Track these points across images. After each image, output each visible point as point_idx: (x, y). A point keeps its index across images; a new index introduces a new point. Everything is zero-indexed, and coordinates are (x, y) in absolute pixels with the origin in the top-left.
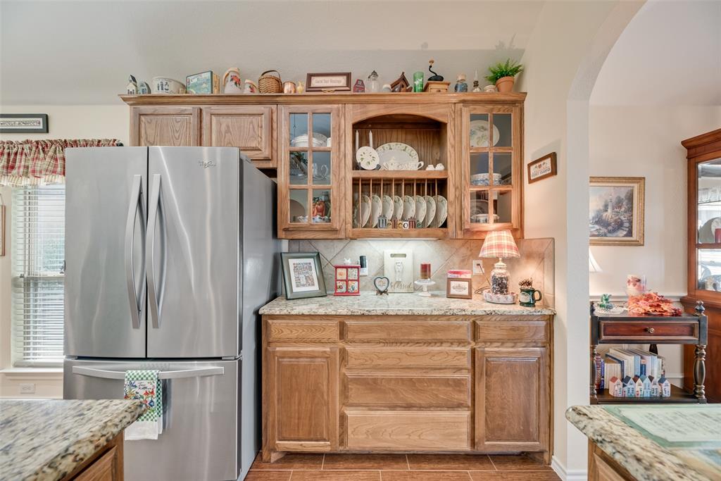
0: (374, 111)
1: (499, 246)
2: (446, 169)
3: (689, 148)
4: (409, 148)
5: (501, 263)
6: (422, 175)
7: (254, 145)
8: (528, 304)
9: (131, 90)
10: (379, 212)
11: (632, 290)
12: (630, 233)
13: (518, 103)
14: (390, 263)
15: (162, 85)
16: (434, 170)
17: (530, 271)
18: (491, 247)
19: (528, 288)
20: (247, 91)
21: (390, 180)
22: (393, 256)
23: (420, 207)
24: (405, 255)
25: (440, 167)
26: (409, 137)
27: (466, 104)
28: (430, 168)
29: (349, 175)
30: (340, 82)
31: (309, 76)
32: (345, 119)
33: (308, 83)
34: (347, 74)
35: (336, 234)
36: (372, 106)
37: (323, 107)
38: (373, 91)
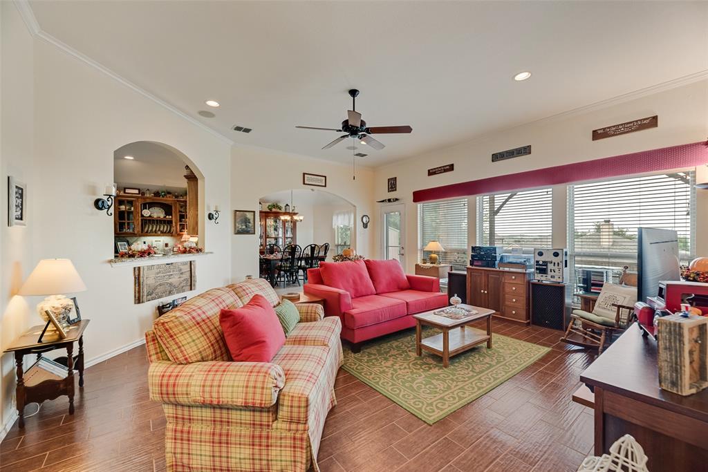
2: (172, 217)
6: (165, 219)
10: (150, 228)
21: (154, 220)
22: (156, 241)
23: (165, 228)
24: (160, 241)
25: (170, 217)
27: (178, 201)
28: (167, 217)
29: (140, 219)
30: (137, 191)
31: (125, 189)
32: (138, 202)
33: (124, 191)
34: (139, 190)
35: (135, 235)
36: (148, 200)
37: (130, 199)
38: (147, 195)
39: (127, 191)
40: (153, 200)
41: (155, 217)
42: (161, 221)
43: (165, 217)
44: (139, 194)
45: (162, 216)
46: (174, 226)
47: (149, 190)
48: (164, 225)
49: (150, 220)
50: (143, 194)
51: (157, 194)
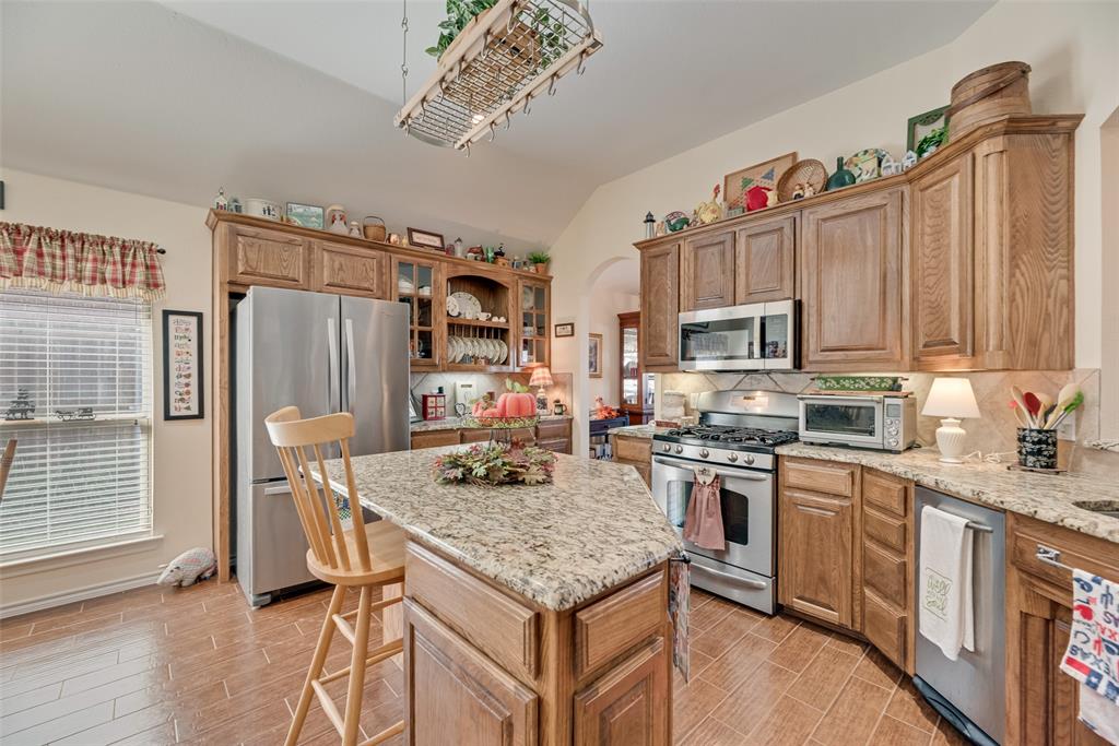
0: (463, 271)
1: (544, 378)
2: (507, 321)
3: (621, 319)
4: (474, 298)
5: (542, 390)
6: (490, 325)
7: (366, 285)
8: (560, 414)
9: (221, 203)
11: (598, 405)
12: (595, 371)
13: (547, 281)
14: (461, 392)
15: (269, 210)
16: (499, 321)
17: (557, 394)
18: (538, 379)
19: (558, 403)
20: (355, 234)
21: (469, 326)
22: (462, 386)
23: (489, 348)
24: (470, 386)
25: (503, 320)
26: (473, 289)
27: (520, 277)
28: (495, 319)
29: (445, 321)
30: (436, 242)
31: (410, 231)
32: (442, 275)
33: (410, 237)
34: (441, 237)
35: (434, 368)
36: (461, 268)
37: (425, 262)
38: (459, 255)
39: (417, 237)
40: (472, 268)
41: (469, 317)
42: (482, 329)
43: (489, 319)
44: (442, 249)
45: (483, 317)
46: (511, 344)
47: (459, 240)
48: (488, 341)
49: (460, 326)
50: (450, 250)
51: (479, 252)
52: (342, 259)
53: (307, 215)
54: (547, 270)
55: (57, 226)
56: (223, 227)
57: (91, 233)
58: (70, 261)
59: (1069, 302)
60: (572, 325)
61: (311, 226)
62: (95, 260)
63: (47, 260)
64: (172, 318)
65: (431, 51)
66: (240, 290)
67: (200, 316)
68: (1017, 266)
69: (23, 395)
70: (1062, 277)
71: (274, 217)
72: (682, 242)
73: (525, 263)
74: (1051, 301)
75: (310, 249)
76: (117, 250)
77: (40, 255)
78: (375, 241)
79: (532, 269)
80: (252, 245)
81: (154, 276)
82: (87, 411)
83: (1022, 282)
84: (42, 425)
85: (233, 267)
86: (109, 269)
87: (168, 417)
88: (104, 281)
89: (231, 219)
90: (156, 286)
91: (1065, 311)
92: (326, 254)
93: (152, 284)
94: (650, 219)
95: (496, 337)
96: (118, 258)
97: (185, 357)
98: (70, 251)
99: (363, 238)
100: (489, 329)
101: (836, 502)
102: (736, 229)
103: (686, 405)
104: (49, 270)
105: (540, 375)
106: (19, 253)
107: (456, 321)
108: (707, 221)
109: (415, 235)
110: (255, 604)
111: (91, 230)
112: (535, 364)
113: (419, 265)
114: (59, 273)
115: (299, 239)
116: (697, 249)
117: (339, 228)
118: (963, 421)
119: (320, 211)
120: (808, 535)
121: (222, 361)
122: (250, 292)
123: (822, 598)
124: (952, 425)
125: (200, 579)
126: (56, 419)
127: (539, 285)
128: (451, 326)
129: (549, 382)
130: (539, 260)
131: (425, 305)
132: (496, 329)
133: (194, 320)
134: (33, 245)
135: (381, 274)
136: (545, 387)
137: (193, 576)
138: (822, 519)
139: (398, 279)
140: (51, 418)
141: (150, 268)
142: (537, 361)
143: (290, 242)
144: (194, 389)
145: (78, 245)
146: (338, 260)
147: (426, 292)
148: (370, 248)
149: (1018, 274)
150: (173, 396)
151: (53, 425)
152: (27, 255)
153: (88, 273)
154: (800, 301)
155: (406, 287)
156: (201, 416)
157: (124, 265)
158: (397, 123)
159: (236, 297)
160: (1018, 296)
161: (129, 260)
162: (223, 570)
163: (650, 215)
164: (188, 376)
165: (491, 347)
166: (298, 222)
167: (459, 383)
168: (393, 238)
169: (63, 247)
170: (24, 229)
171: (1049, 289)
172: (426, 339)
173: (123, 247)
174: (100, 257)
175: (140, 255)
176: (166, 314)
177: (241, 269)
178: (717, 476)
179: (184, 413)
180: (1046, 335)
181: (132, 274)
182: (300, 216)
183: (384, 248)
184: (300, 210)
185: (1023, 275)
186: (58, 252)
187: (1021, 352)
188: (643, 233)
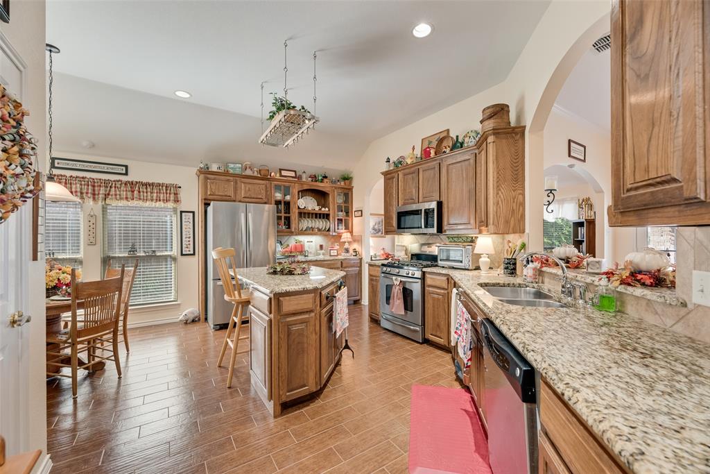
2: (329, 210)
4: (313, 199)
5: (347, 244)
6: (320, 212)
7: (260, 197)
8: (355, 256)
9: (201, 167)
10: (306, 225)
11: (382, 252)
13: (351, 189)
14: (307, 245)
16: (325, 210)
17: (355, 246)
18: (344, 238)
19: (355, 251)
20: (256, 174)
21: (310, 213)
22: (307, 242)
23: (320, 224)
24: (312, 242)
25: (327, 209)
27: (336, 188)
28: (323, 209)
29: (297, 211)
30: (293, 174)
31: (281, 170)
32: (295, 190)
33: (280, 173)
34: (295, 171)
35: (292, 233)
36: (305, 186)
37: (287, 184)
38: (304, 180)
39: (284, 173)
40: (310, 185)
41: (310, 209)
42: (316, 214)
43: (320, 209)
44: (295, 177)
45: (317, 208)
46: (331, 221)
47: (304, 172)
48: (320, 220)
49: (305, 213)
50: (300, 178)
51: (314, 178)
52: (250, 186)
53: (235, 168)
54: (350, 183)
55: (145, 181)
56: (202, 176)
57: (156, 182)
58: (149, 194)
59: (523, 204)
60: (361, 211)
61: (237, 172)
62: (157, 193)
63: (142, 193)
64: (183, 214)
65: (268, 119)
66: (209, 202)
67: (193, 213)
68: (500, 190)
69: (133, 245)
70: (520, 194)
71: (222, 170)
72: (399, 173)
73: (338, 181)
74: (515, 204)
75: (236, 183)
76: (164, 188)
77: (139, 192)
78: (264, 176)
79: (342, 183)
80: (213, 183)
81: (177, 198)
82: (154, 252)
83: (502, 196)
84: (139, 257)
85: (206, 192)
86: (162, 195)
87: (182, 255)
88: (160, 200)
89: (205, 173)
90: (178, 201)
91: (521, 208)
92: (243, 185)
93: (177, 201)
94: (388, 161)
95: (323, 218)
96: (165, 191)
97: (188, 230)
98: (149, 190)
99: (259, 175)
100: (320, 214)
101: (442, 291)
102: (419, 167)
103: (406, 250)
104: (142, 197)
105: (346, 236)
106: (133, 192)
107: (302, 211)
108: (409, 163)
109: (283, 172)
110: (214, 328)
111: (156, 181)
112: (343, 231)
113: (284, 186)
114: (145, 198)
115: (231, 178)
116: (404, 175)
117: (248, 172)
118: (489, 256)
119: (240, 165)
120: (434, 307)
121: (202, 231)
122: (212, 203)
123: (438, 334)
124: (485, 257)
125: (193, 321)
126: (144, 254)
127: (346, 191)
128: (300, 214)
129: (350, 240)
130: (347, 178)
131: (287, 204)
132: (324, 214)
133: (192, 214)
134: (137, 188)
135: (267, 191)
136: (349, 243)
137: (191, 319)
138: (438, 299)
139: (275, 192)
140: (142, 254)
141: (176, 194)
142: (345, 229)
143: (228, 180)
144: (192, 243)
145: (151, 187)
146: (248, 186)
147: (288, 198)
148: (263, 180)
149: (500, 192)
150: (184, 246)
151: (143, 256)
152: (135, 192)
153: (155, 198)
154: (442, 202)
155: (279, 196)
156: (194, 254)
157: (167, 193)
158: (260, 142)
159: (207, 205)
160: (500, 202)
161: (168, 191)
162: (202, 318)
163: (388, 158)
164: (189, 238)
165: (321, 223)
166: (231, 171)
167: (306, 240)
168: (273, 174)
169: (146, 188)
170: (134, 183)
171: (514, 199)
172: (288, 220)
173: (166, 187)
174: (158, 191)
175: (172, 189)
176: (181, 212)
177: (209, 193)
178: (401, 281)
179: (188, 253)
180: (513, 219)
181: (170, 197)
182: (232, 168)
183: (268, 179)
184: (232, 166)
185: (502, 193)
186: (145, 190)
187: (502, 227)
188: (385, 167)
